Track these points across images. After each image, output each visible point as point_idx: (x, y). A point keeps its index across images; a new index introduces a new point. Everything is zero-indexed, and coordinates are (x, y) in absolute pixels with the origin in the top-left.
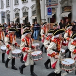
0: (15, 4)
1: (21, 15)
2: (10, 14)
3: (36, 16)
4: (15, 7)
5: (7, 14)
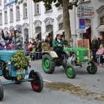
0: (35, 15)
1: (43, 30)
2: (28, 28)
3: (63, 31)
4: (35, 19)
5: (25, 28)
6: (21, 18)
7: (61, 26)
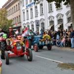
6: (39, 15)
7: (69, 19)
